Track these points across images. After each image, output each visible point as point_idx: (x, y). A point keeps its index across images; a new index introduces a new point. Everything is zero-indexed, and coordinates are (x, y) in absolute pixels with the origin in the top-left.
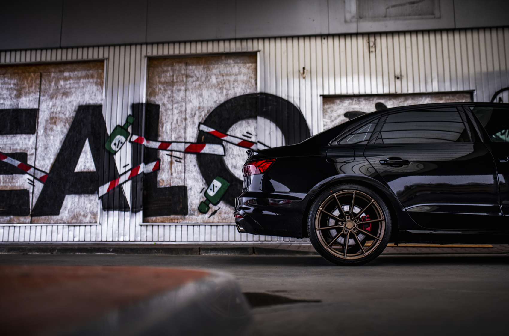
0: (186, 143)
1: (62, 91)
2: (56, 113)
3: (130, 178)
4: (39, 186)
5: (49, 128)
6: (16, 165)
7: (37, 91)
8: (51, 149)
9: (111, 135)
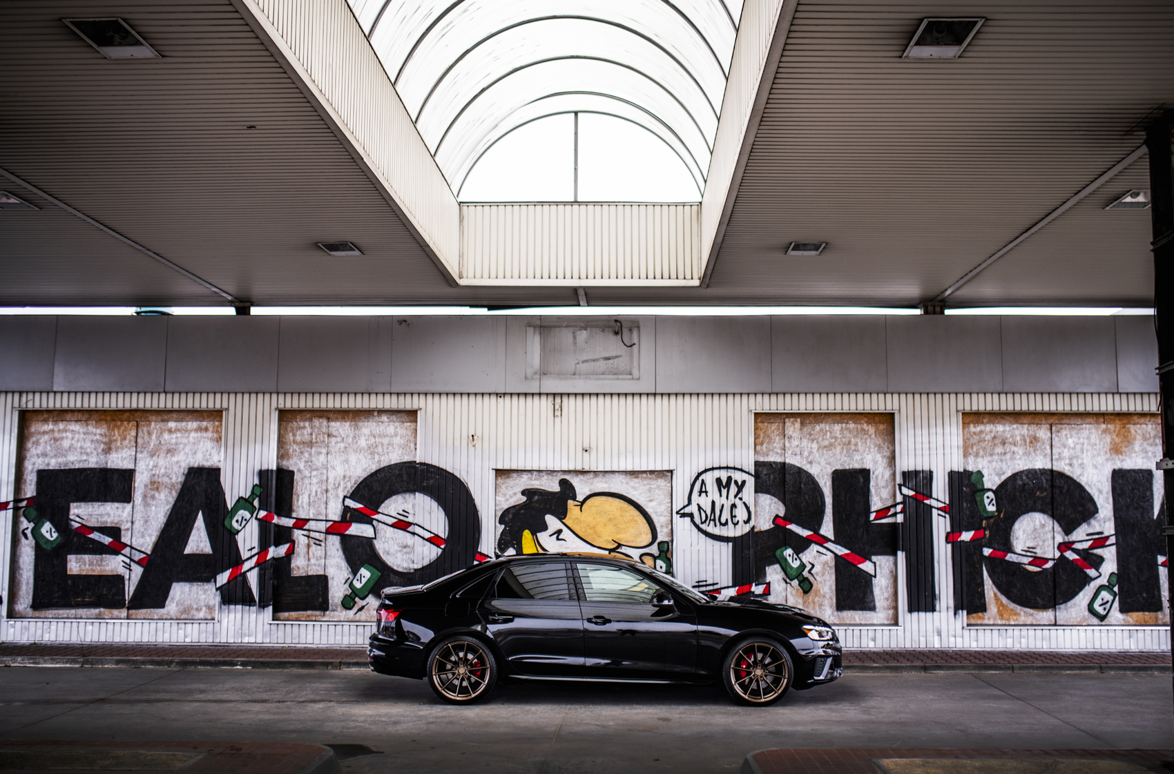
0: (327, 521)
1: (164, 448)
2: (158, 475)
3: (257, 564)
4: (138, 571)
5: (149, 495)
6: (107, 543)
7: (133, 446)
8: (153, 522)
9: (232, 509)
